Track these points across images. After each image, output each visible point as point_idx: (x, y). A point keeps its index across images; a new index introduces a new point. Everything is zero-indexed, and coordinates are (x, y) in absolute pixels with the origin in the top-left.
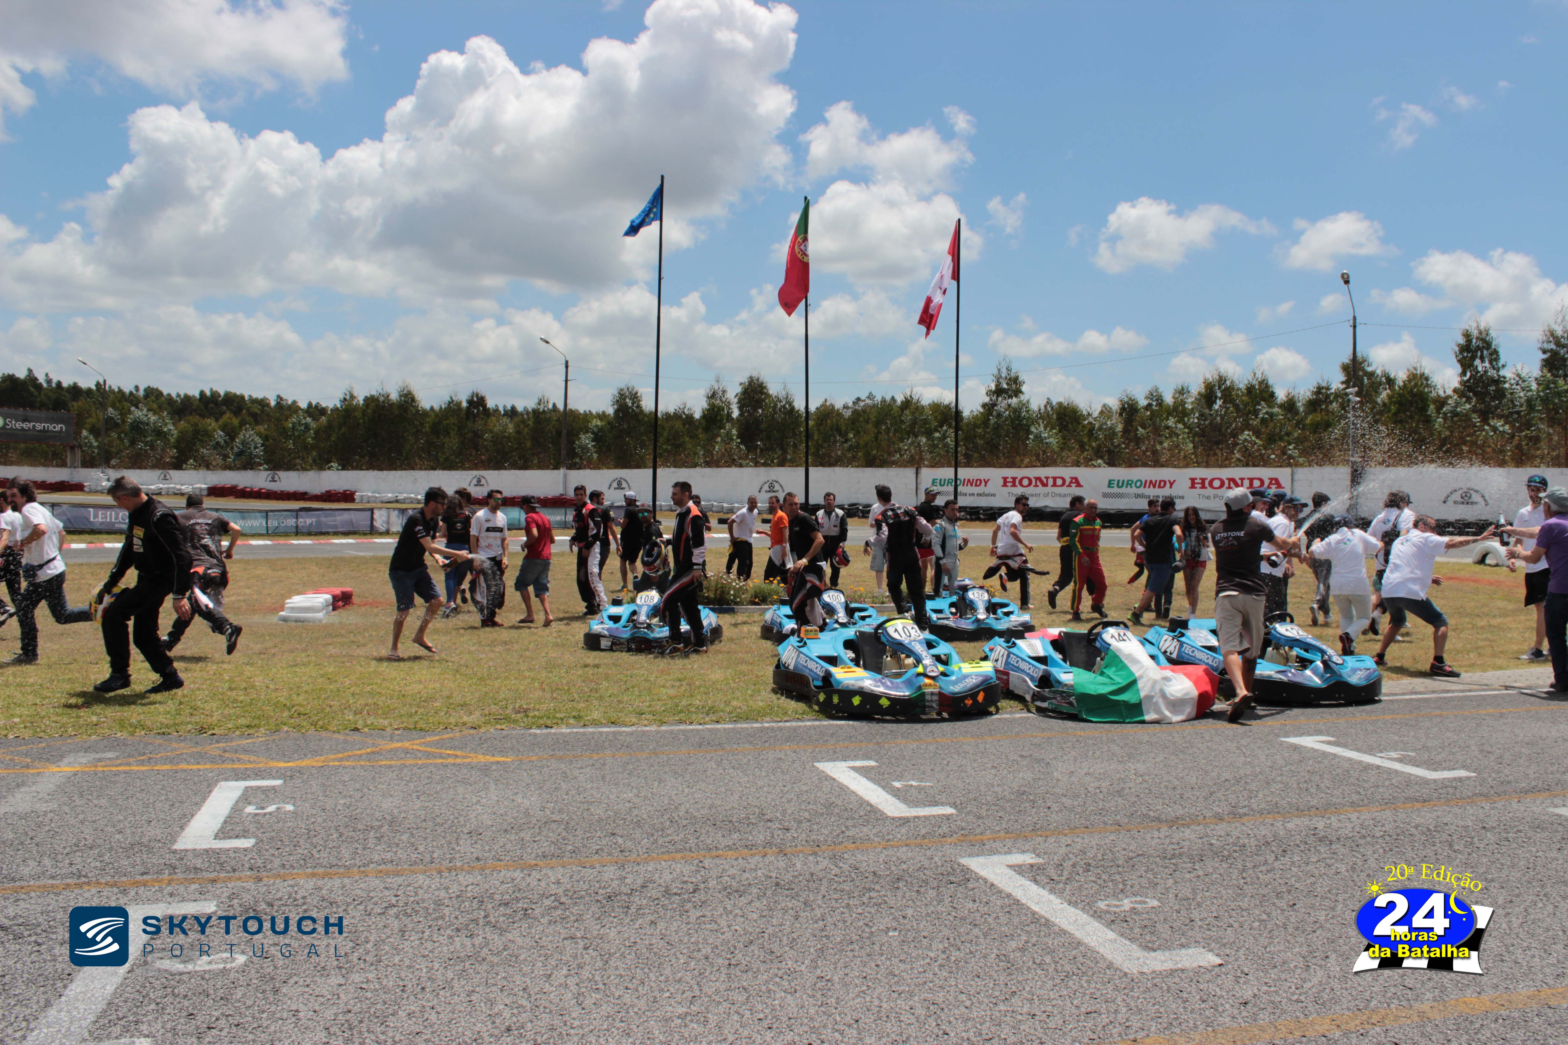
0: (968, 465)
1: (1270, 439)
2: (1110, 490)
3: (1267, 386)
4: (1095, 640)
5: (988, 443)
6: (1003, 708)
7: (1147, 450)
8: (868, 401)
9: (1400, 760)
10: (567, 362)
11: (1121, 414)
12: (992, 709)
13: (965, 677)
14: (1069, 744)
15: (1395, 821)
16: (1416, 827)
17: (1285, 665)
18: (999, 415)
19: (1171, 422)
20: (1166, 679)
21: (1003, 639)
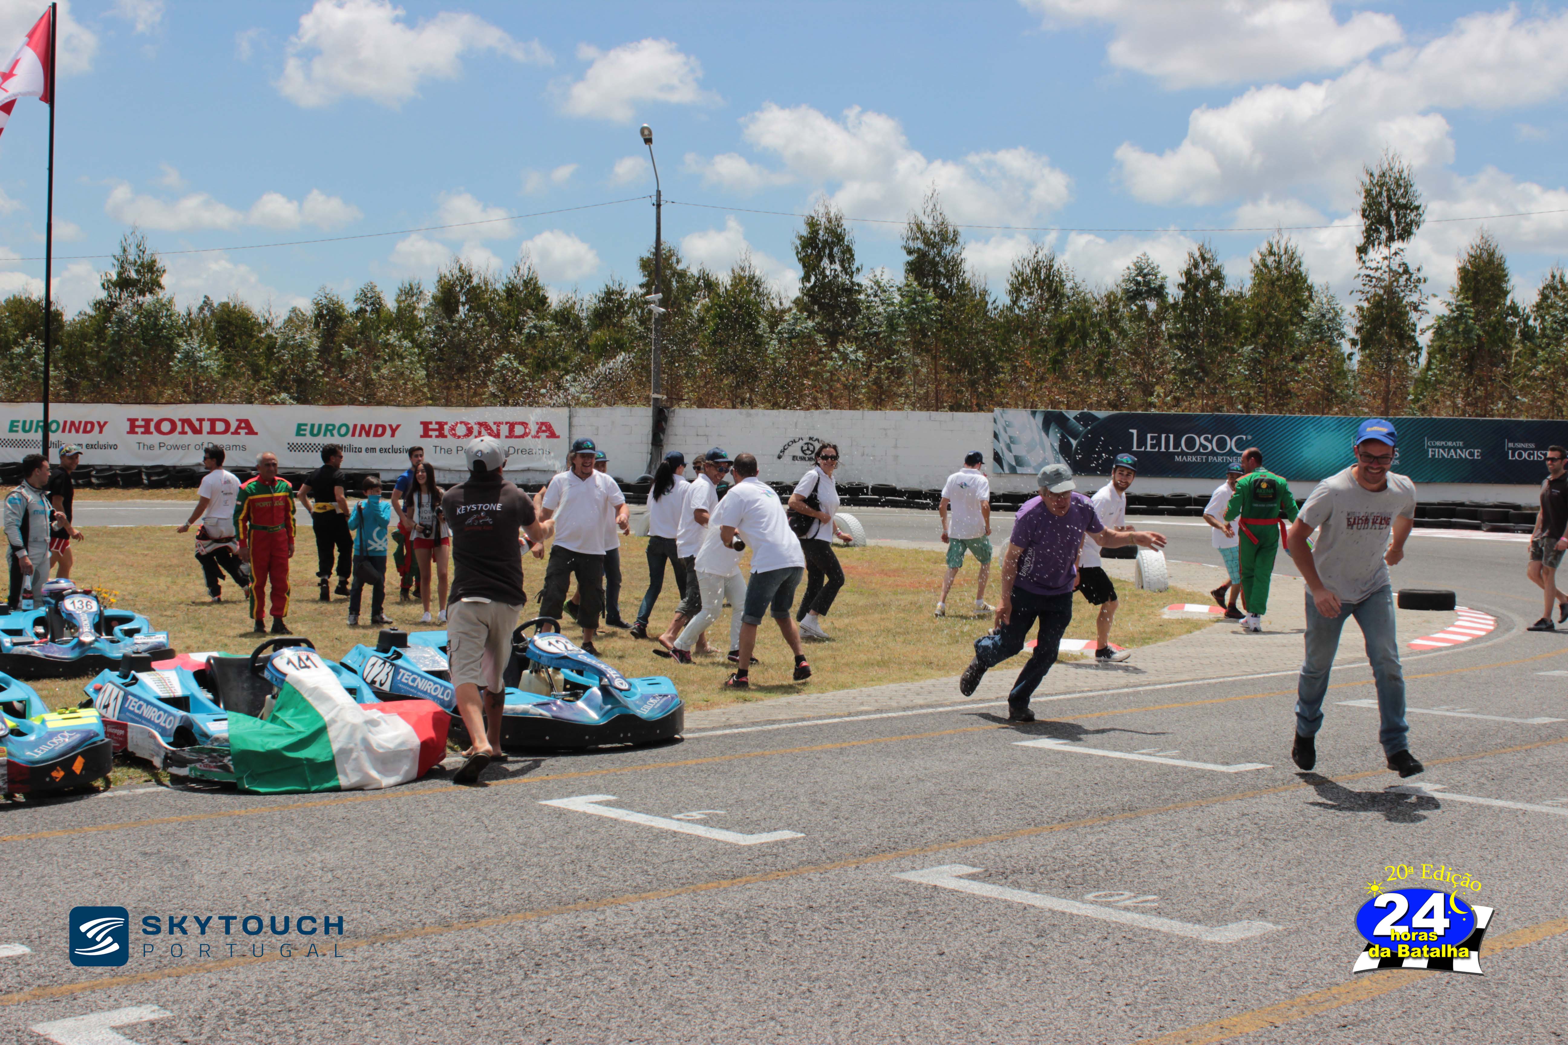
0: (72, 399)
1: (538, 365)
2: (300, 440)
3: (536, 288)
4: (263, 668)
5: (104, 364)
6: (117, 780)
7: (356, 379)
9: (705, 822)
11: (317, 325)
12: (99, 783)
13: (53, 734)
14: (221, 830)
15: (694, 909)
16: (722, 915)
17: (549, 695)
18: (122, 321)
19: (393, 337)
20: (373, 723)
21: (117, 673)
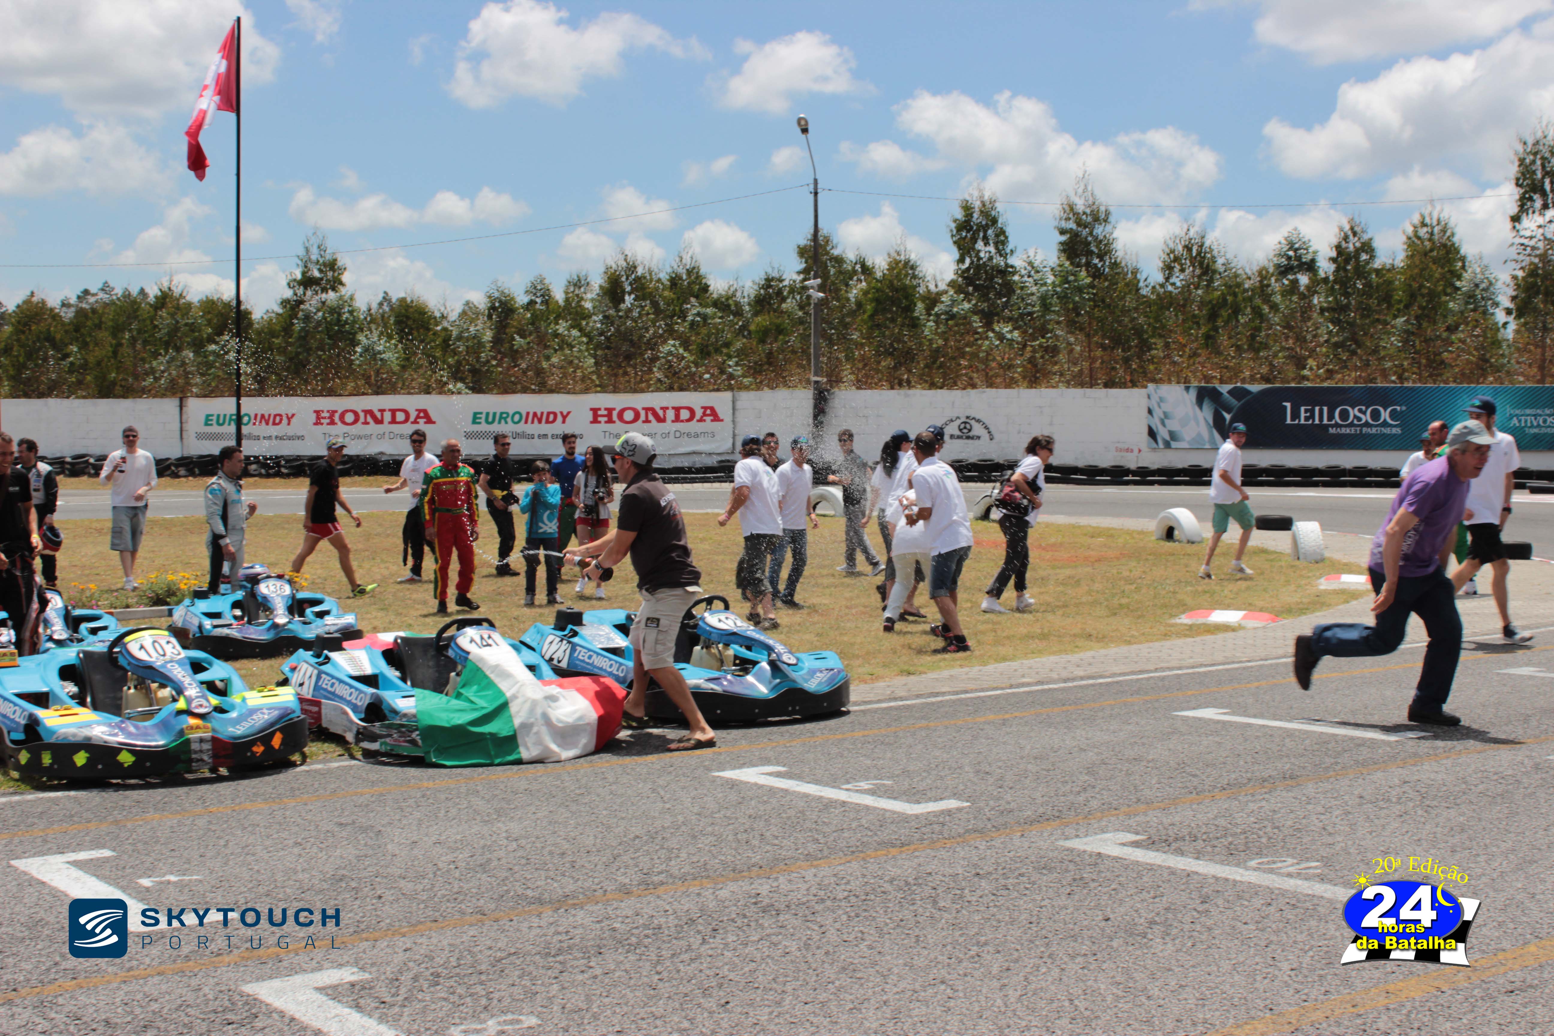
0: (261, 392)
1: (702, 351)
2: (476, 428)
3: (699, 277)
4: (447, 647)
5: (291, 359)
6: (313, 754)
7: (527, 369)
8: (101, 295)
9: (872, 792)
11: (490, 317)
12: (296, 758)
13: (253, 711)
14: (411, 802)
15: (864, 876)
16: (891, 881)
17: (719, 670)
18: (307, 318)
19: (562, 327)
20: (552, 698)
21: (311, 653)
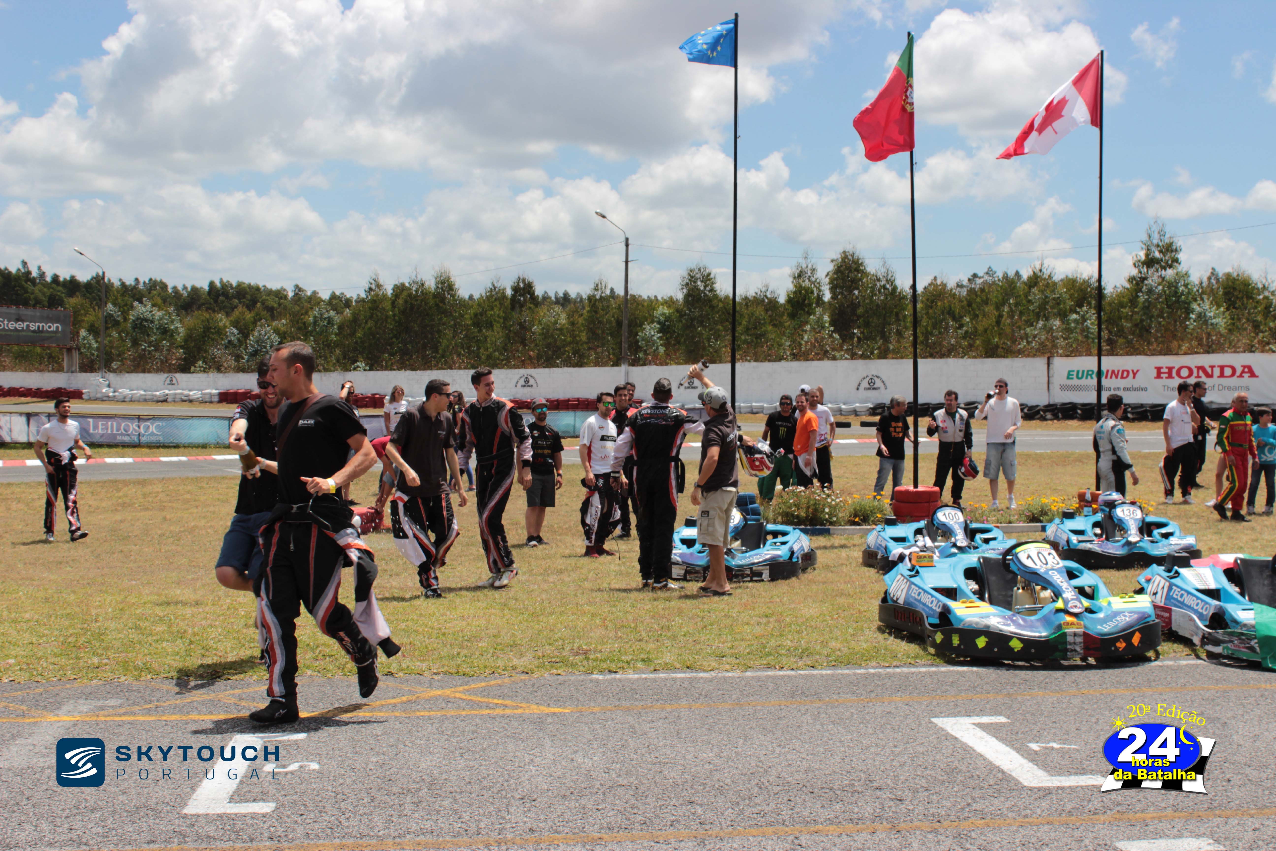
0: (1111, 353)
5: (1136, 325)
6: (1165, 652)
8: (986, 278)
10: (627, 240)
12: (1151, 654)
13: (1116, 614)
18: (1150, 291)
21: (1163, 568)
